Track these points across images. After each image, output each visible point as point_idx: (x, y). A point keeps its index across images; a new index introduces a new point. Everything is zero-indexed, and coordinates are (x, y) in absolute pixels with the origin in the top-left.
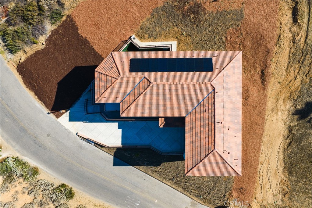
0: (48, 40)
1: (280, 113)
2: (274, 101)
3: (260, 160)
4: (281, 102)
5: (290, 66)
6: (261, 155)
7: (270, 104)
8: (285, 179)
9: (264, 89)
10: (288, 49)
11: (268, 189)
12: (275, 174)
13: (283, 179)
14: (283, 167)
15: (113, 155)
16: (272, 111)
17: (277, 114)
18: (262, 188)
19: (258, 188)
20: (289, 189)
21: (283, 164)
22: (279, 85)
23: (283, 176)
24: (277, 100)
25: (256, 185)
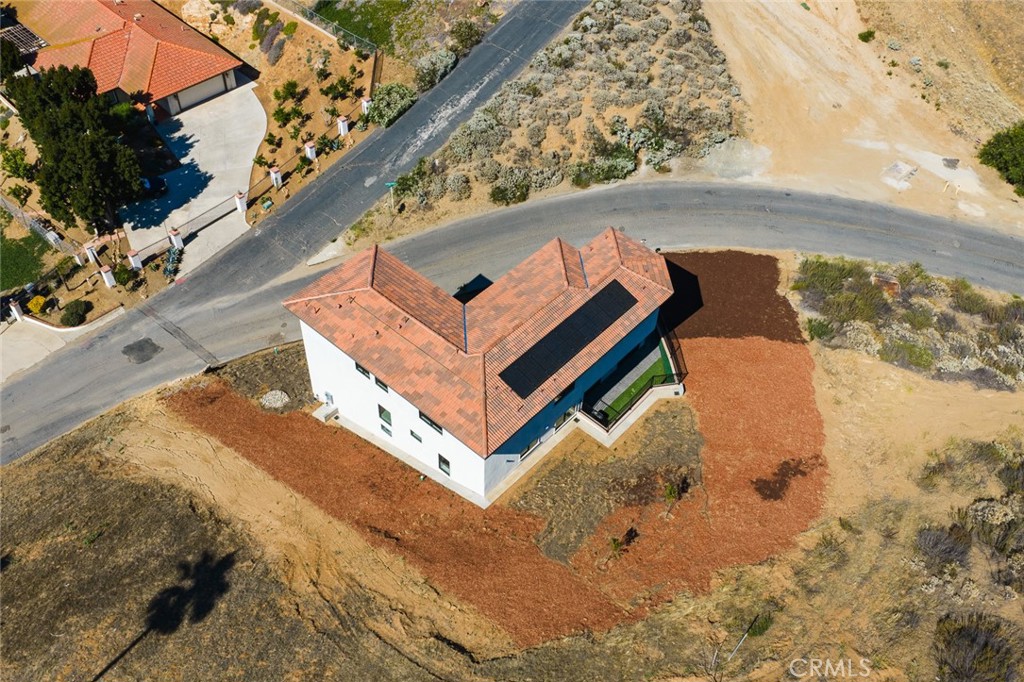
0: (785, 302)
2: (312, 527)
4: (296, 540)
5: (351, 585)
7: (315, 516)
10: (392, 595)
16: (297, 513)
22: (333, 548)
24: (307, 532)
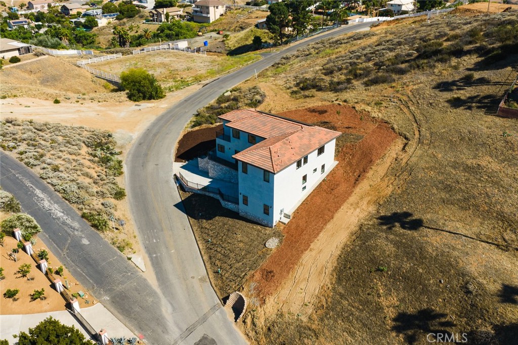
1: (358, 210)
2: (358, 198)
3: (311, 247)
4: (365, 202)
5: (386, 176)
6: (316, 241)
7: (353, 199)
8: (329, 285)
9: (354, 187)
10: (389, 164)
11: (301, 289)
12: (320, 272)
13: (327, 285)
14: (334, 267)
15: (183, 199)
16: (352, 205)
17: (355, 209)
18: (295, 284)
19: (289, 282)
20: (327, 303)
21: (336, 263)
22: (370, 187)
23: (328, 280)
24: (362, 198)
25: (290, 276)
